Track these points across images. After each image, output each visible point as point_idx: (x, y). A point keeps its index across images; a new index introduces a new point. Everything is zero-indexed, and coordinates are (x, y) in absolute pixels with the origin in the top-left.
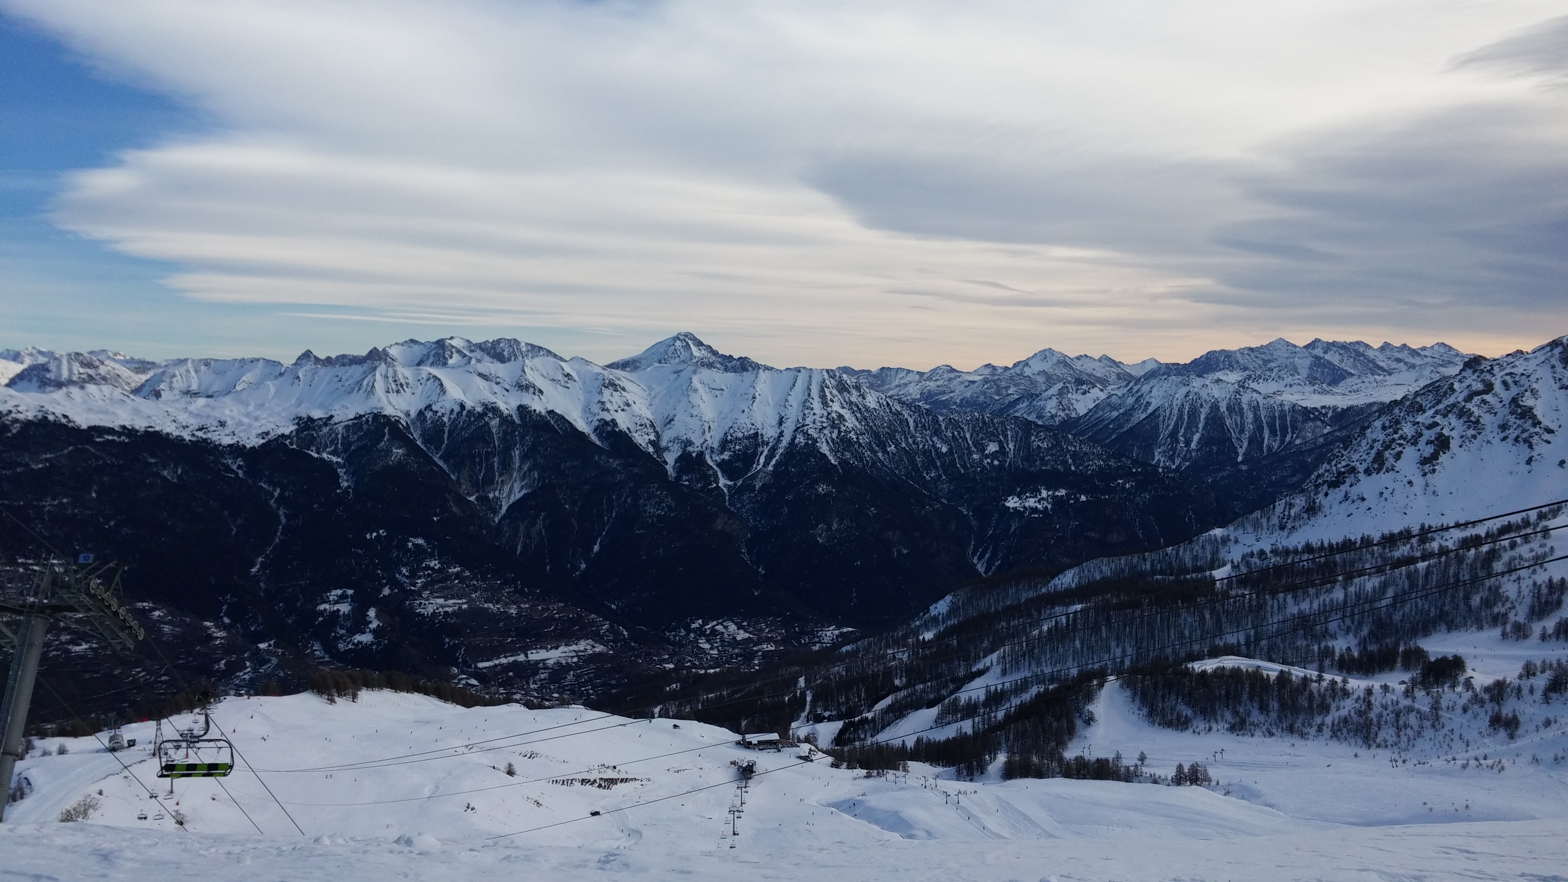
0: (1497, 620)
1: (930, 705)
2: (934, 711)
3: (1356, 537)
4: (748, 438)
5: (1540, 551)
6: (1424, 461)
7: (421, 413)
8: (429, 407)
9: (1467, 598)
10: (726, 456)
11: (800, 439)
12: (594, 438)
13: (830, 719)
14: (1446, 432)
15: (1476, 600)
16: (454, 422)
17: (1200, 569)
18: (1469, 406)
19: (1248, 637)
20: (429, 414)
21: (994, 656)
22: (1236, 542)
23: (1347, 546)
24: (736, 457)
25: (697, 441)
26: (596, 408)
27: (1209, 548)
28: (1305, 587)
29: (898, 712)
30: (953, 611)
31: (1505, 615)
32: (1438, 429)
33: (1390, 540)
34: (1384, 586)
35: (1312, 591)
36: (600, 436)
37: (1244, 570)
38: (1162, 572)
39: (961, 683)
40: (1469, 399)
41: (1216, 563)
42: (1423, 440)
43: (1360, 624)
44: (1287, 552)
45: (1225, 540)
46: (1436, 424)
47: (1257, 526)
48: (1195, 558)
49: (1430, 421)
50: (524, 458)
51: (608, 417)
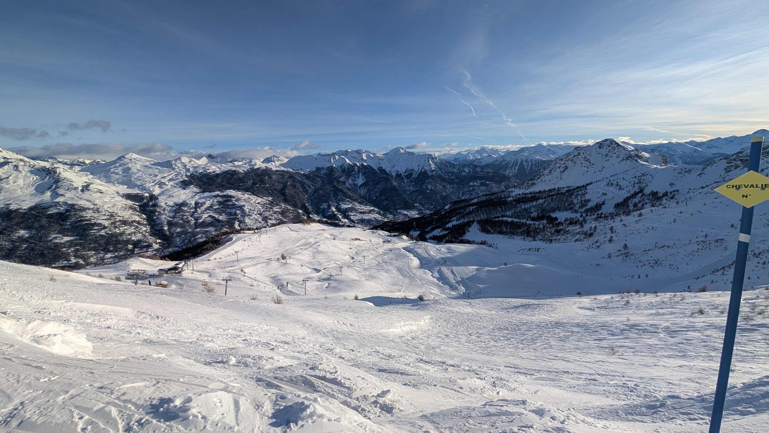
0: (571, 209)
1: (440, 228)
2: (440, 229)
3: (542, 190)
4: (411, 170)
5: (584, 193)
6: (562, 172)
7: (341, 166)
8: (343, 165)
9: (564, 204)
10: (406, 174)
11: (423, 170)
12: (377, 171)
13: (418, 231)
14: (567, 165)
15: (566, 204)
16: (348, 168)
17: (504, 198)
18: (574, 159)
19: (512, 213)
20: (343, 166)
21: (455, 218)
22: (514, 192)
23: (540, 192)
24: (409, 174)
25: (400, 171)
26: (378, 164)
27: (508, 193)
28: (527, 202)
29: (433, 229)
30: (450, 207)
31: (573, 208)
32: (565, 165)
33: (550, 191)
34: (545, 201)
35: (528, 203)
36: (379, 170)
37: (515, 198)
38: (497, 199)
39: (447, 223)
40: (574, 157)
41: (509, 197)
42: (561, 167)
43: (538, 210)
44: (525, 194)
45: (512, 191)
46: (565, 163)
47: (520, 188)
48: (504, 195)
49: (564, 163)
50: (362, 175)
51: (380, 166)
